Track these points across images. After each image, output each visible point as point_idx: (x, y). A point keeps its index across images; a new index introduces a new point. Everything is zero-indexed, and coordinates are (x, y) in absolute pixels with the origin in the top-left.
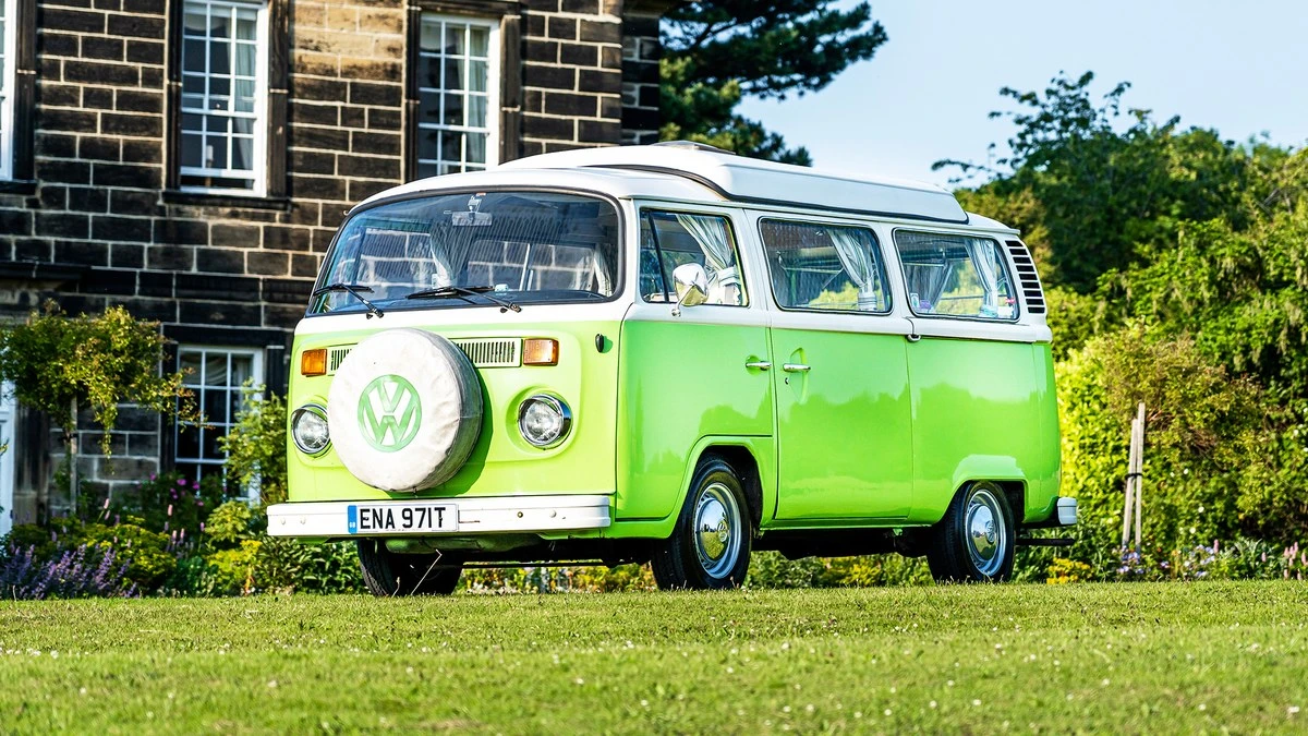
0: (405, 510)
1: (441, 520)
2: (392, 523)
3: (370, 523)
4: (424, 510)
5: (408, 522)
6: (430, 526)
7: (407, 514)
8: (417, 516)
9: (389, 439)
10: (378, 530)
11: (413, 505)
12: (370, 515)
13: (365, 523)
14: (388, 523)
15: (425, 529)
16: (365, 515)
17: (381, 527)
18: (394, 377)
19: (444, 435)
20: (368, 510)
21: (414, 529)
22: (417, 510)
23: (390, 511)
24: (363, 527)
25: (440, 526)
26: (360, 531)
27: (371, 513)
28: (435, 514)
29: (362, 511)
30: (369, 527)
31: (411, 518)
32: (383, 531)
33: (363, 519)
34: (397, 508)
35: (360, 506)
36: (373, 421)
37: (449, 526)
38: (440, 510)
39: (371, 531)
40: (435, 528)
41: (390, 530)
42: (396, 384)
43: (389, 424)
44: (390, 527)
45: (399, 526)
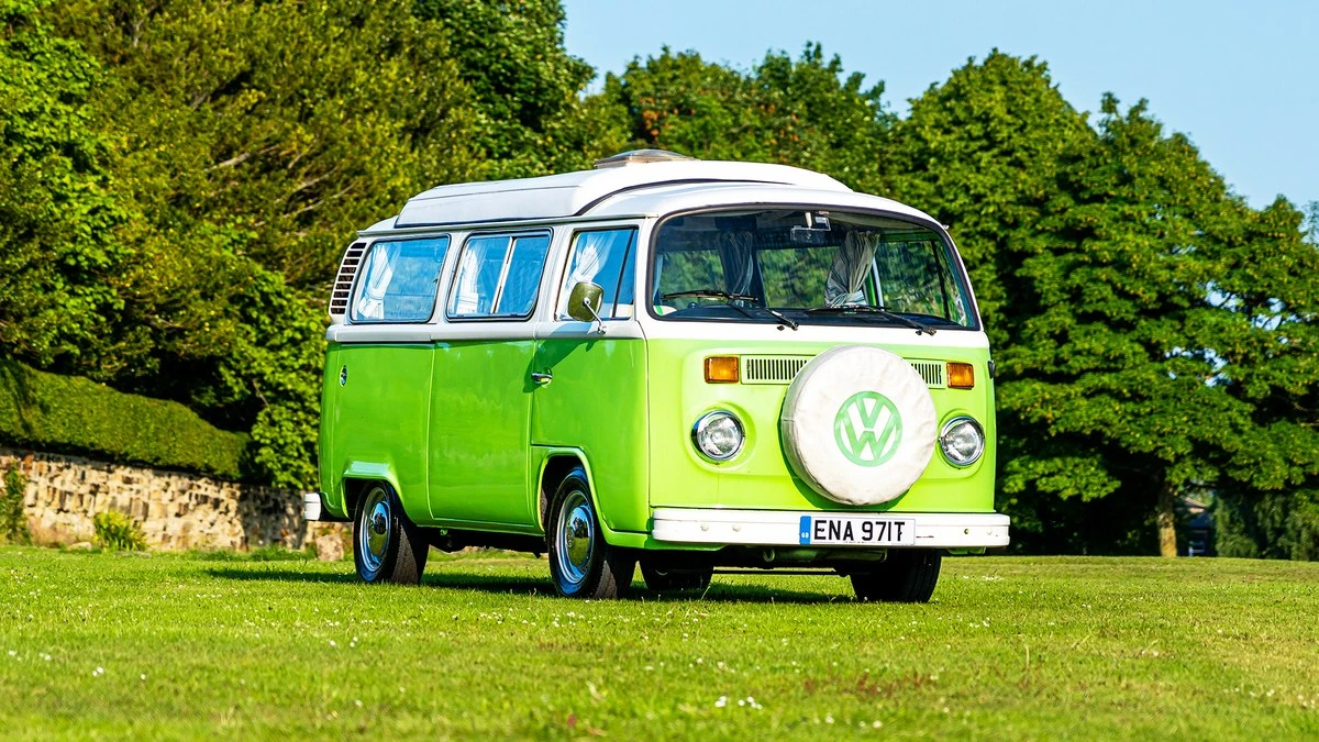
0: (865, 523)
1: (900, 534)
2: (851, 536)
3: (826, 534)
4: (884, 524)
5: (868, 535)
6: (889, 539)
7: (867, 527)
8: (877, 529)
9: (867, 454)
10: (834, 541)
11: (873, 518)
13: (820, 534)
14: (846, 535)
15: (885, 542)
16: (820, 526)
17: (838, 538)
18: (873, 395)
19: (926, 453)
20: (824, 522)
21: (874, 542)
22: (877, 523)
23: (849, 523)
24: (816, 537)
25: (899, 539)
26: (813, 541)
27: (827, 525)
28: (895, 528)
29: (817, 522)
30: (824, 538)
31: (871, 531)
32: (841, 542)
33: (817, 530)
34: (857, 520)
35: (814, 517)
36: (851, 435)
37: (907, 540)
38: (899, 524)
39: (827, 542)
40: (894, 542)
41: (848, 542)
42: (874, 401)
43: (868, 439)
44: (848, 539)
45: (858, 539)
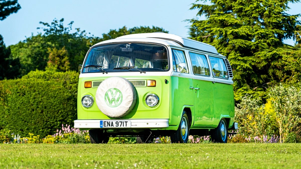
0: (116, 122)
1: (126, 125)
2: (113, 125)
3: (106, 125)
4: (122, 122)
5: (117, 125)
6: (123, 126)
7: (117, 123)
8: (120, 124)
9: (113, 104)
10: (109, 127)
11: (119, 121)
12: (106, 123)
13: (105, 125)
14: (112, 125)
15: (122, 127)
16: (105, 123)
17: (110, 126)
18: (115, 89)
19: (129, 103)
20: (106, 122)
21: (119, 127)
22: (120, 122)
23: (112, 122)
24: (104, 126)
25: (126, 126)
26: (103, 127)
28: (125, 123)
29: (104, 122)
30: (106, 126)
31: (118, 124)
32: (110, 127)
33: (104, 124)
34: (114, 121)
35: (104, 121)
36: (109, 100)
37: (129, 126)
38: (126, 122)
39: (107, 127)
40: (125, 127)
42: (115, 91)
43: (113, 100)
44: (112, 126)
45: (115, 126)
